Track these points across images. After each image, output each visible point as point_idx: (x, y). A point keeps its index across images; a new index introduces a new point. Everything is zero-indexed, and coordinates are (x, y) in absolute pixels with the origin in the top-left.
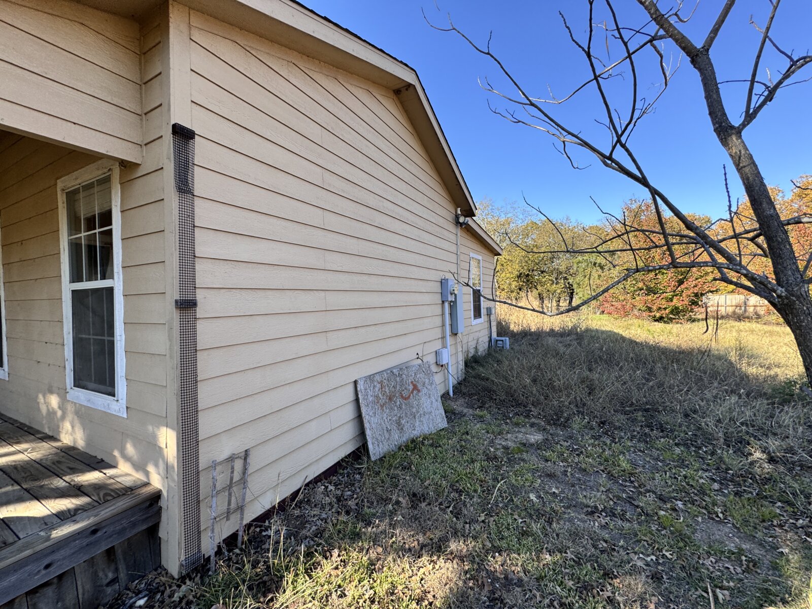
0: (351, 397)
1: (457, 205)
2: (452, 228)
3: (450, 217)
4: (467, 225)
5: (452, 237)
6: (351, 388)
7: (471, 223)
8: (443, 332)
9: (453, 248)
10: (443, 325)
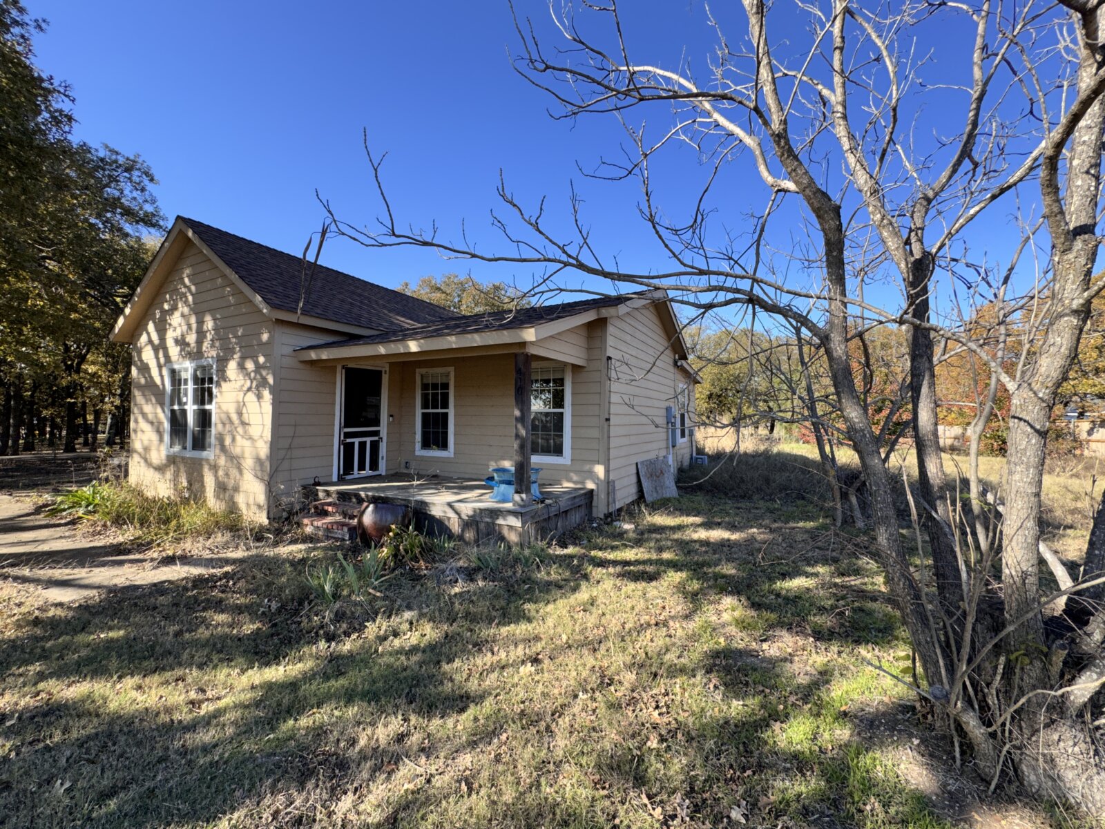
0: (635, 471)
1: (675, 353)
2: (672, 369)
3: (671, 361)
4: (682, 366)
5: (671, 376)
6: (634, 466)
7: (685, 365)
8: (668, 444)
9: (671, 384)
10: (667, 439)
